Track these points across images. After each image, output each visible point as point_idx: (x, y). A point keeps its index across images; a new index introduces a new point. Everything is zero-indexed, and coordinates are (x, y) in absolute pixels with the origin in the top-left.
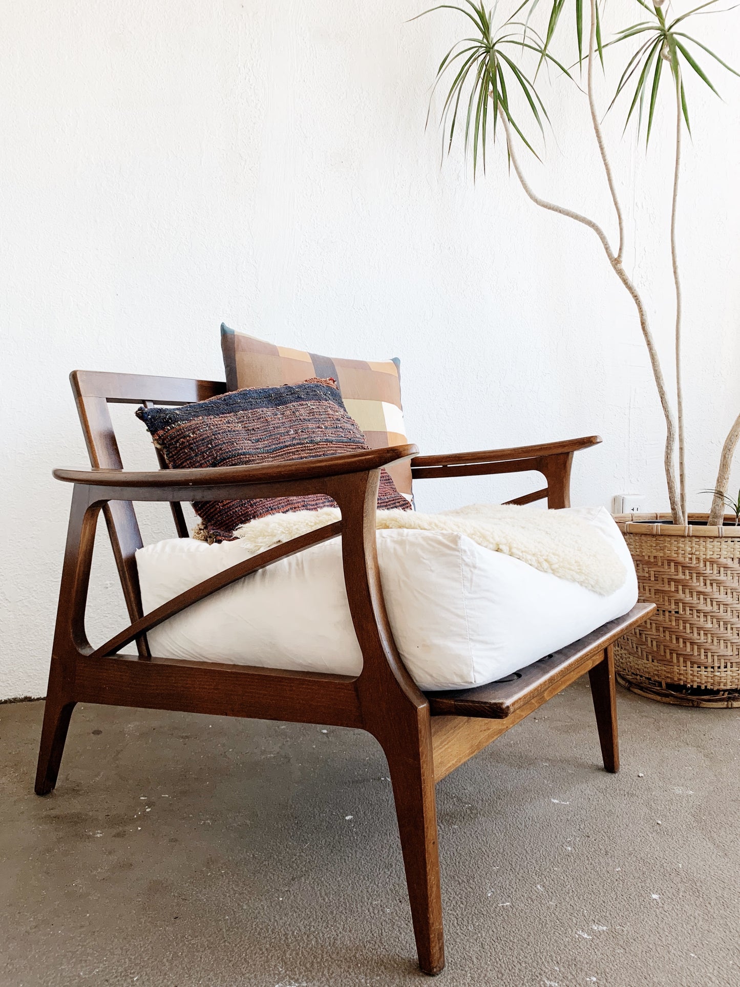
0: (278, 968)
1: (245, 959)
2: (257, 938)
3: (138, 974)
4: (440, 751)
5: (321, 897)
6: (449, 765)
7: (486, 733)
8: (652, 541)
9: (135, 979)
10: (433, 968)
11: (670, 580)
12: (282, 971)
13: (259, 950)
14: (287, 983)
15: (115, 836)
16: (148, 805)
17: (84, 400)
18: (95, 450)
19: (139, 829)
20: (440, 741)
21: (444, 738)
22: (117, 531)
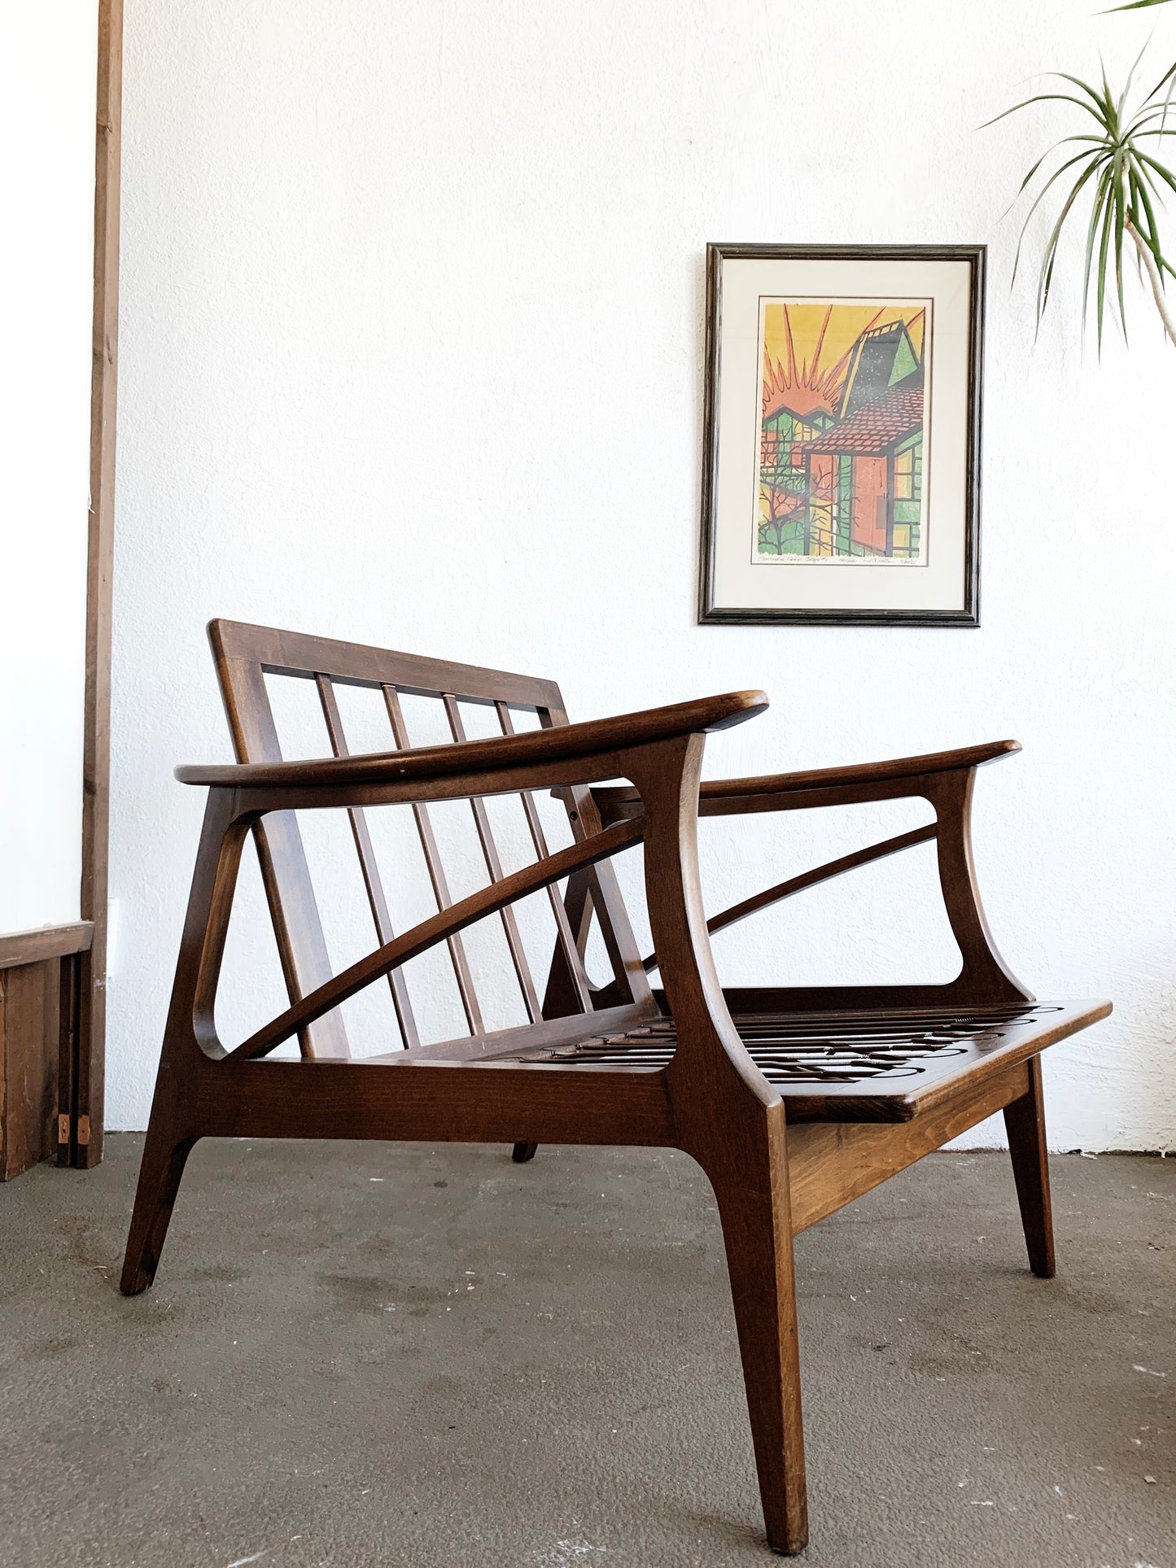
0: (572, 1520)
1: (528, 1499)
2: (557, 1475)
3: (370, 1487)
4: (799, 1186)
5: (678, 1439)
6: (812, 1211)
7: (866, 1171)
9: (363, 1493)
10: (790, 1543)
12: (576, 1525)
13: (553, 1491)
14: (578, 1542)
15: (411, 1314)
16: (474, 1282)
17: (227, 663)
18: (243, 739)
19: (448, 1309)
20: (799, 1169)
21: (804, 1165)
22: (273, 862)
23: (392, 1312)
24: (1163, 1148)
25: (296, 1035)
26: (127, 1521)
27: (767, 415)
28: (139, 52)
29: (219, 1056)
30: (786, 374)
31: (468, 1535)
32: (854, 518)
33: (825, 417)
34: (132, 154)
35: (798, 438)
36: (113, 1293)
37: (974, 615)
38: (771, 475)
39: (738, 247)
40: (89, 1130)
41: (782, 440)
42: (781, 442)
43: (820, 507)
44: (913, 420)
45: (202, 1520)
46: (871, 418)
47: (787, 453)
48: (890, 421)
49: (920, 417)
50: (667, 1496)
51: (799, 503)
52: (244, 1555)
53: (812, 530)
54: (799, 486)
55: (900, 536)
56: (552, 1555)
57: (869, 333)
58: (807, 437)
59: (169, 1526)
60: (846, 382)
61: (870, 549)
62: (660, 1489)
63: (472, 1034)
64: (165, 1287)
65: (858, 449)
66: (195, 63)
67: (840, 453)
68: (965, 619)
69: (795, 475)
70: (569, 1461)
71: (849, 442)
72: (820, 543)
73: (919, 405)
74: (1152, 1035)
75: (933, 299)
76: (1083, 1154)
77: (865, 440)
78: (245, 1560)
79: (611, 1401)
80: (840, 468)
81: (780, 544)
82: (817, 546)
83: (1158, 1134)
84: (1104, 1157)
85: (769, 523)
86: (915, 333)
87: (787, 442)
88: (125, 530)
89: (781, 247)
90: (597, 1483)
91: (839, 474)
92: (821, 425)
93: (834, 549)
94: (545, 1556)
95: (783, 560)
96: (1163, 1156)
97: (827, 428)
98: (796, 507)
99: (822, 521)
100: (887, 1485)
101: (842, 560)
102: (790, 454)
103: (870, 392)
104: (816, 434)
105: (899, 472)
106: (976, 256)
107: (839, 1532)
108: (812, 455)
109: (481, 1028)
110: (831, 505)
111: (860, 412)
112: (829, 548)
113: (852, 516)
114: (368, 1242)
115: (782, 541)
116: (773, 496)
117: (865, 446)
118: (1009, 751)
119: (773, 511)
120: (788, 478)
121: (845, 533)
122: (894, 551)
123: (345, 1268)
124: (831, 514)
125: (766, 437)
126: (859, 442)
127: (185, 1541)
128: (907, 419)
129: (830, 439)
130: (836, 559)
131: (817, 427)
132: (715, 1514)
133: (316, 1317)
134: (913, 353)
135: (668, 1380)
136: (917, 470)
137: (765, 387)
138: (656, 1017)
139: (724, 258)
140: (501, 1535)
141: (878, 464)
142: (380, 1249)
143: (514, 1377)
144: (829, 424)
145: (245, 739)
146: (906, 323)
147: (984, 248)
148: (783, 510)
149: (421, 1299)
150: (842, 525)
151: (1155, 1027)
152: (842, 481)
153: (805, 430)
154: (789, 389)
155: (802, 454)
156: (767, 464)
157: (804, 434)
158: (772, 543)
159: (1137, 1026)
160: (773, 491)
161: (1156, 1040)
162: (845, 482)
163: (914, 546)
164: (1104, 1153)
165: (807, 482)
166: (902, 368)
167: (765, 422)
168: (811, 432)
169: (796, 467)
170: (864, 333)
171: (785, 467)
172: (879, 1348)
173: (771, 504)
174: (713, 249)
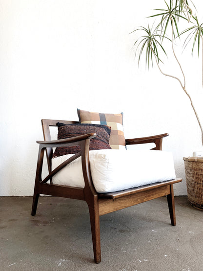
4: (102, 208)
6: (105, 212)
7: (120, 206)
8: (195, 164)
10: (97, 262)
11: (200, 175)
15: (43, 226)
16: (54, 220)
19: (49, 225)
20: (102, 205)
45: (7, 258)
52: (13, 263)
94: (58, 262)
127: (4, 262)
149: (45, 223)
172: (115, 229)
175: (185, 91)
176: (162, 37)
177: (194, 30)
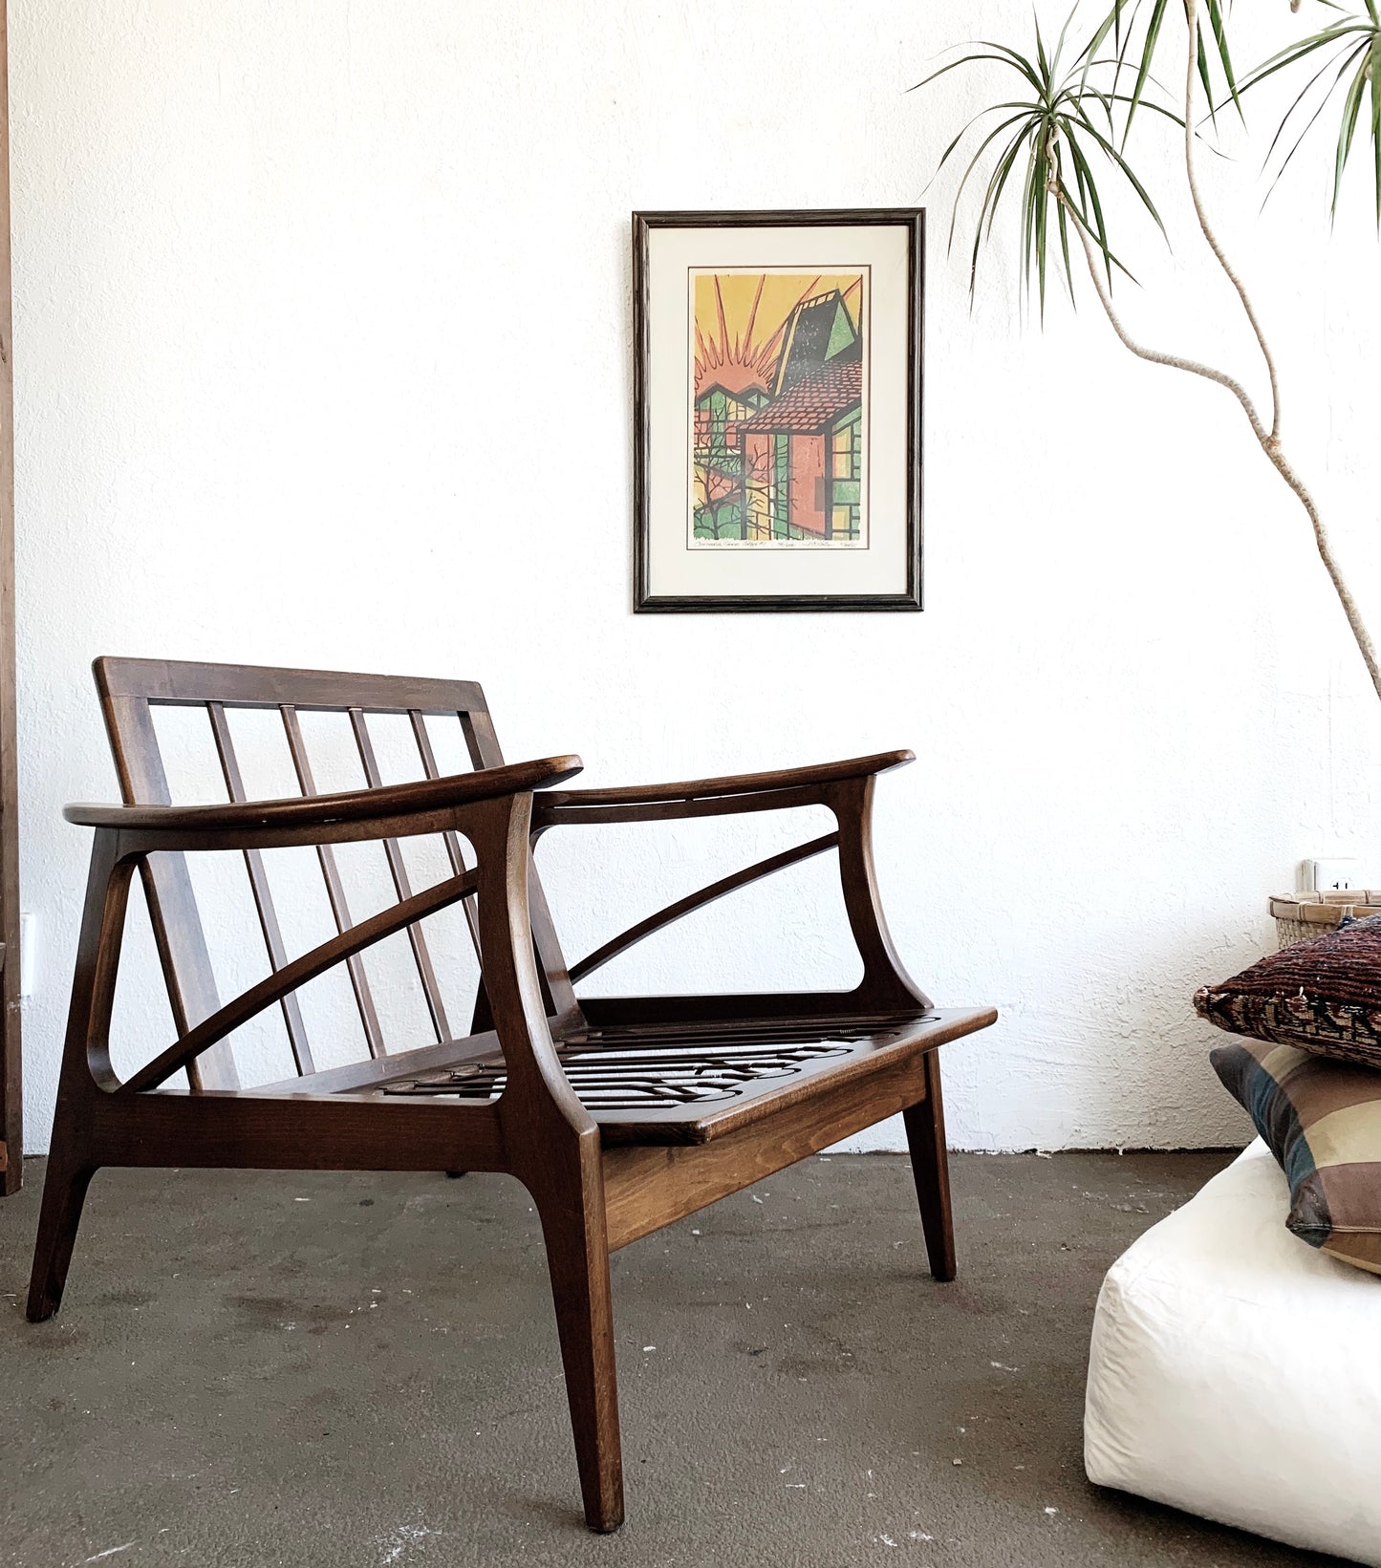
0: (417, 1510)
1: (382, 1494)
2: (415, 1472)
3: (239, 1487)
4: (619, 1204)
6: (634, 1227)
7: (703, 1187)
9: (232, 1492)
10: (605, 1522)
12: (420, 1513)
13: (407, 1486)
14: (418, 1527)
15: (310, 1332)
16: (379, 1299)
17: (113, 702)
18: (128, 778)
19: (347, 1327)
20: (620, 1188)
21: (626, 1185)
22: (159, 900)
23: (292, 1330)
24: (1120, 1146)
25: (184, 1068)
26: (12, 1521)
27: (699, 392)
28: (29, 16)
29: (112, 1088)
30: (719, 350)
31: (320, 1524)
32: (792, 500)
33: (760, 394)
34: (25, 127)
35: (732, 417)
36: (20, 1321)
37: (916, 598)
38: (705, 457)
39: (666, 215)
40: (7, 1156)
41: (716, 419)
42: (714, 422)
43: (756, 489)
44: (851, 395)
45: (81, 1518)
46: (808, 395)
47: (721, 433)
48: (827, 397)
49: (858, 392)
50: (510, 1488)
51: (735, 485)
52: (114, 1545)
53: (749, 513)
54: (735, 467)
55: (839, 518)
56: (392, 1538)
57: (804, 304)
58: (741, 417)
59: (51, 1524)
60: (780, 358)
61: (807, 532)
62: (506, 1481)
63: (373, 1057)
64: (70, 1316)
65: (795, 427)
66: (89, 27)
67: (776, 432)
68: (908, 603)
69: (730, 456)
70: (429, 1461)
71: (785, 421)
72: (758, 527)
73: (857, 379)
74: (1109, 1029)
75: (870, 266)
76: (1038, 1154)
77: (801, 418)
78: (115, 1550)
79: (482, 1407)
80: (776, 449)
81: (717, 528)
82: (755, 530)
83: (1116, 1130)
84: (1060, 1156)
85: (704, 507)
86: (852, 303)
87: (721, 421)
88: (30, 526)
89: (710, 215)
90: (449, 1478)
91: (775, 454)
92: (756, 403)
93: (772, 533)
94: (386, 1539)
95: (720, 545)
96: (1121, 1153)
97: (762, 406)
98: (732, 490)
99: (760, 505)
100: (716, 1473)
101: (781, 544)
102: (725, 434)
103: (805, 366)
104: (750, 413)
105: (837, 451)
106: (914, 220)
107: (657, 1514)
108: (747, 435)
109: (383, 1051)
110: (768, 487)
111: (796, 389)
112: (767, 532)
113: (790, 498)
114: (281, 1264)
115: (718, 525)
116: (708, 478)
117: (803, 425)
118: (901, 761)
119: (708, 494)
120: (722, 460)
121: (783, 515)
122: (834, 534)
123: (254, 1289)
124: (768, 496)
125: (699, 417)
126: (796, 420)
127: (63, 1535)
128: (845, 395)
129: (765, 418)
130: (774, 543)
131: (751, 405)
132: (549, 1502)
133: (216, 1337)
134: (851, 324)
135: (543, 1387)
136: (856, 448)
137: (696, 364)
138: (581, 1028)
139: (650, 227)
140: (349, 1525)
141: (815, 443)
142: (290, 1271)
143: (395, 1387)
144: (764, 402)
145: (130, 777)
146: (842, 293)
147: (922, 211)
148: (719, 493)
149: (322, 1317)
150: (780, 507)
151: (1111, 1020)
152: (778, 462)
153: (739, 408)
154: (722, 365)
155: (737, 434)
156: (701, 445)
157: (738, 413)
158: (708, 528)
159: (1092, 1020)
160: (708, 473)
161: (1112, 1035)
162: (782, 462)
163: (854, 528)
164: (1060, 1152)
165: (743, 464)
166: (839, 341)
167: (698, 400)
168: (745, 411)
169: (731, 448)
170: (799, 304)
171: (720, 447)
172: (756, 1353)
173: (706, 486)
174: (639, 219)
175: (1278, 462)
176: (1120, 109)
177: (1340, 48)
